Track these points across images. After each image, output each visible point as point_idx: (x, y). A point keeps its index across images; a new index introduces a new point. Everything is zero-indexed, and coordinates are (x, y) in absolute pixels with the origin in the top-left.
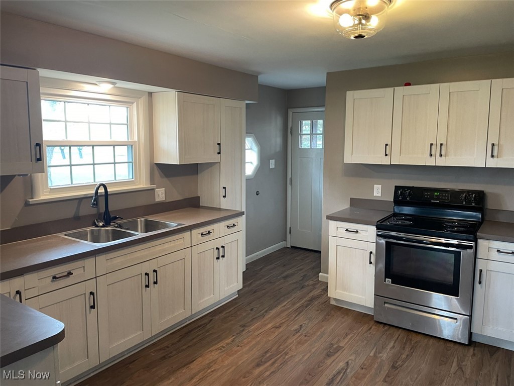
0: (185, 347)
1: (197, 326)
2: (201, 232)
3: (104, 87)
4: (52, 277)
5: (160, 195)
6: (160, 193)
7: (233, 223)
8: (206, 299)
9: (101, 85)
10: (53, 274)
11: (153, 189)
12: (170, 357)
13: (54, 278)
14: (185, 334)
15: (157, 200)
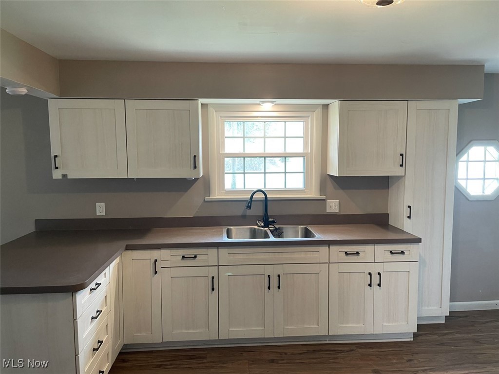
0: (298, 361)
1: (333, 349)
2: (346, 250)
3: (267, 106)
4: (182, 256)
5: (333, 206)
6: (332, 205)
7: (402, 250)
8: (350, 325)
9: (263, 104)
10: (183, 254)
11: (324, 200)
12: (278, 363)
13: (183, 257)
14: (314, 351)
15: (328, 211)
